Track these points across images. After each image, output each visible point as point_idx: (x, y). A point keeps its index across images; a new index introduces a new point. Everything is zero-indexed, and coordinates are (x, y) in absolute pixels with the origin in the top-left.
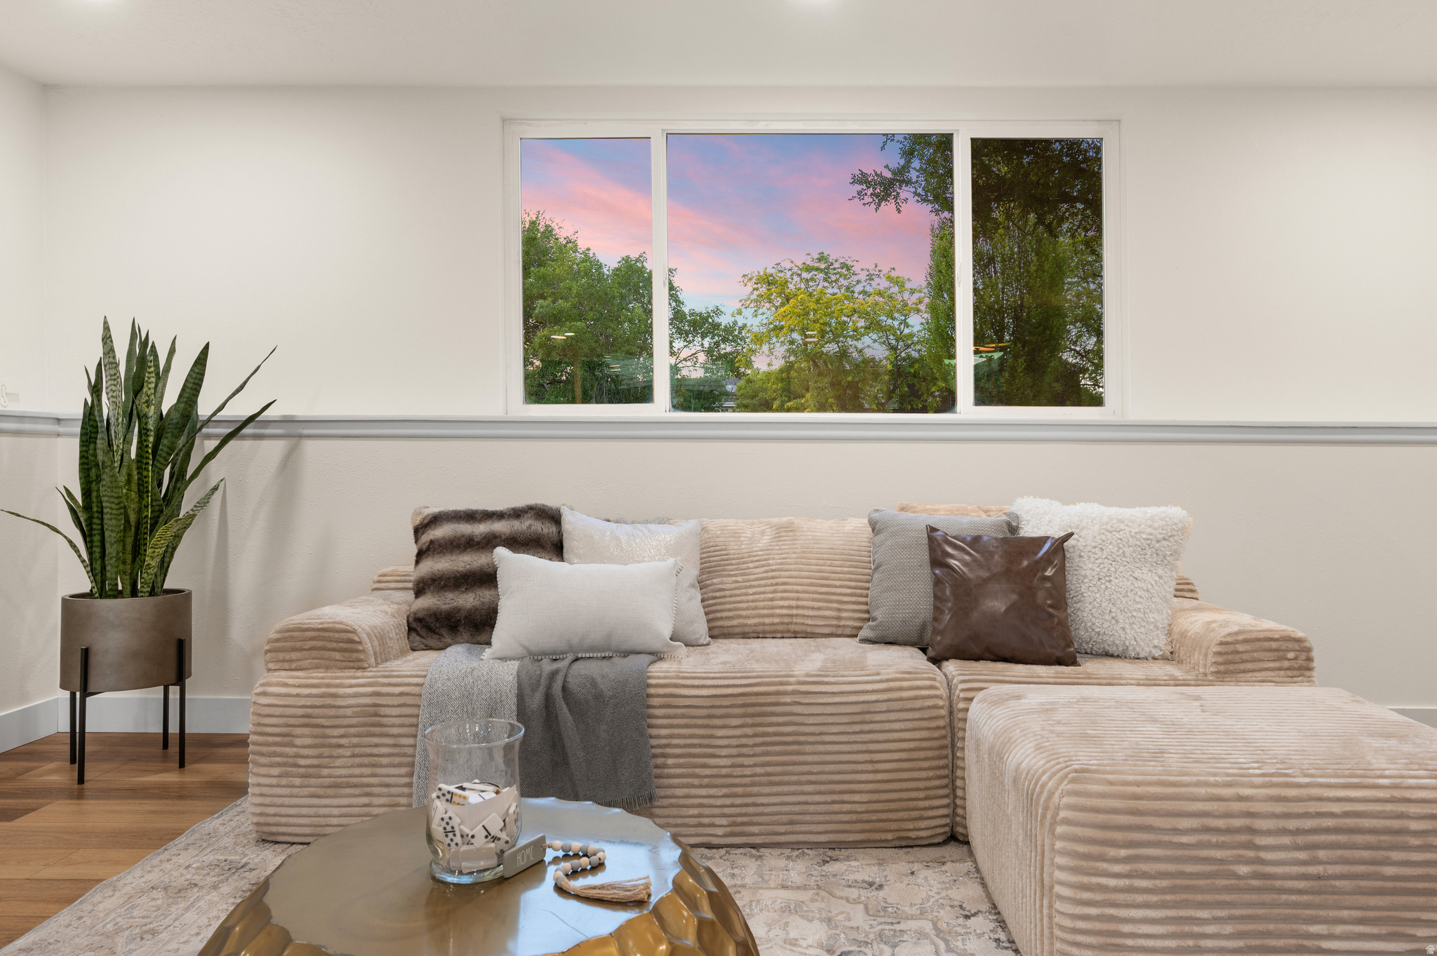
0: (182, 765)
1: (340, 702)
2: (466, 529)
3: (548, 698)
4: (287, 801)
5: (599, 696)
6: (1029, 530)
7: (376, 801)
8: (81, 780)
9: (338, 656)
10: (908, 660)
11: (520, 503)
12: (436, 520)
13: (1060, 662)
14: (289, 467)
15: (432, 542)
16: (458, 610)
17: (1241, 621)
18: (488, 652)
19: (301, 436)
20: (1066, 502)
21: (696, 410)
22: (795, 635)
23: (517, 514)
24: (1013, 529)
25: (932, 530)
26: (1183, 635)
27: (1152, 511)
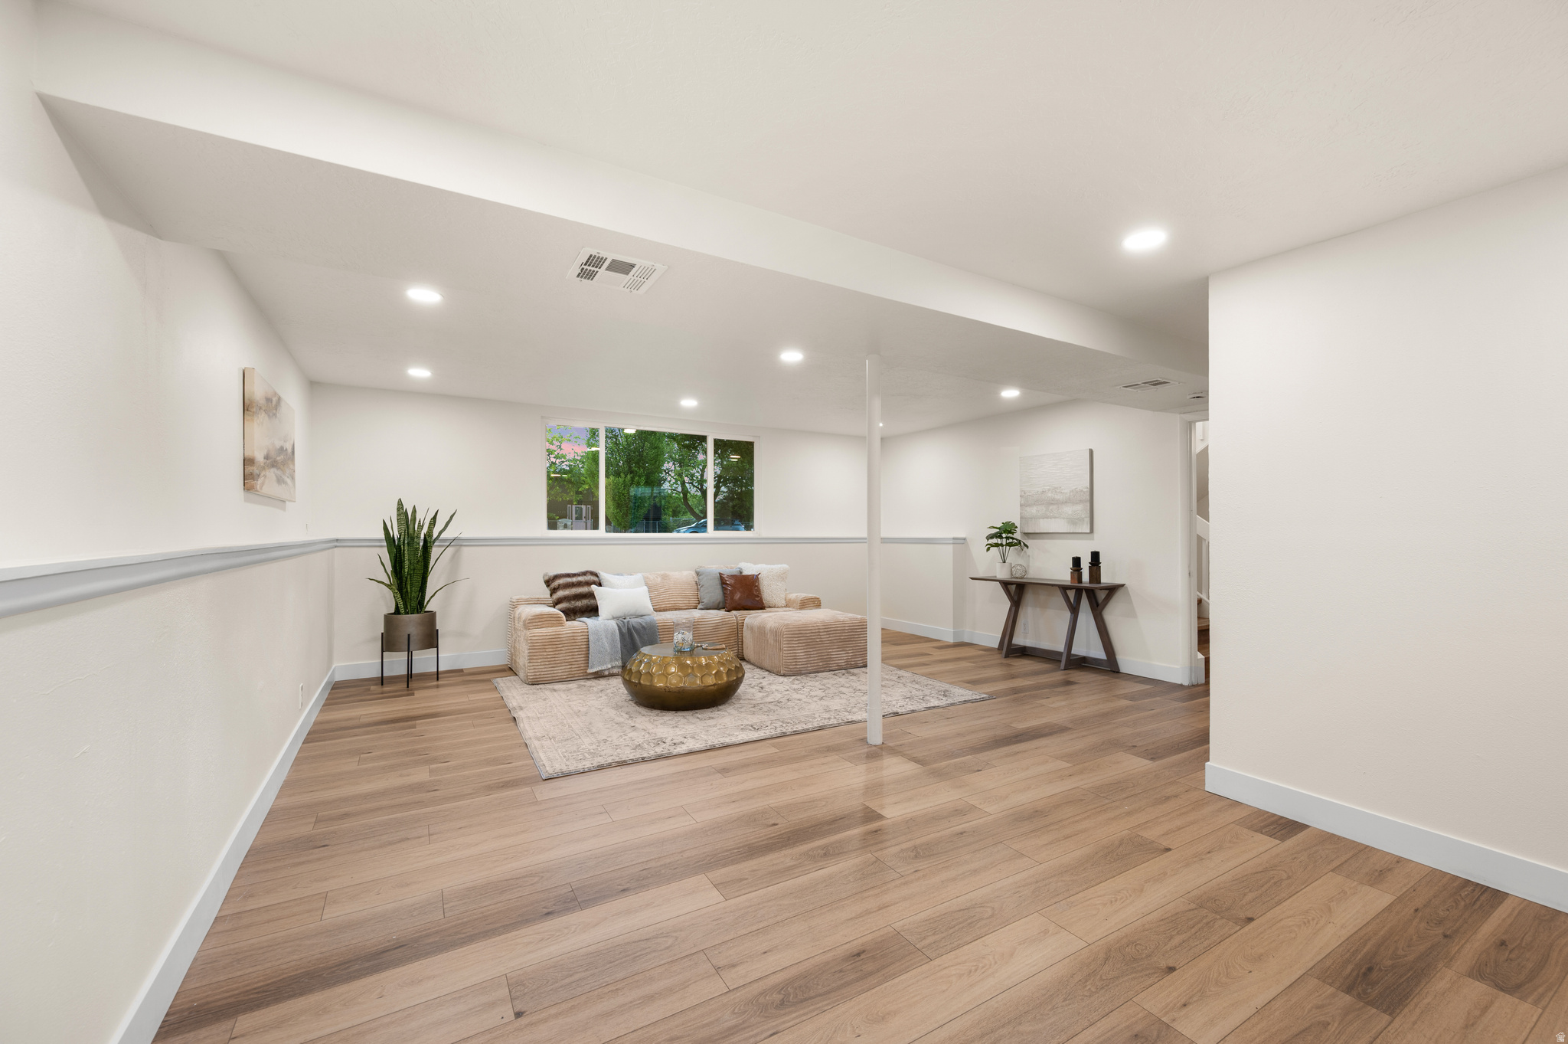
0: (438, 680)
1: (560, 636)
2: (569, 580)
3: (629, 629)
4: (543, 670)
5: (643, 627)
6: (745, 573)
7: (573, 666)
8: (408, 687)
9: (555, 622)
10: (722, 613)
11: (583, 570)
12: (556, 577)
13: (761, 609)
14: (455, 558)
15: (559, 585)
16: (576, 607)
17: (803, 595)
18: (600, 618)
19: (461, 546)
20: (755, 564)
21: (621, 532)
22: (676, 610)
23: (584, 574)
24: (741, 573)
25: (720, 574)
26: (790, 600)
27: (779, 566)
